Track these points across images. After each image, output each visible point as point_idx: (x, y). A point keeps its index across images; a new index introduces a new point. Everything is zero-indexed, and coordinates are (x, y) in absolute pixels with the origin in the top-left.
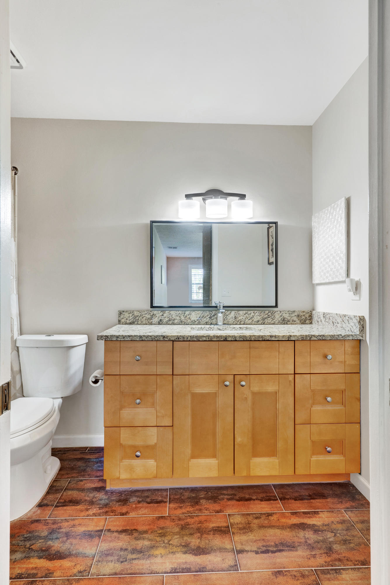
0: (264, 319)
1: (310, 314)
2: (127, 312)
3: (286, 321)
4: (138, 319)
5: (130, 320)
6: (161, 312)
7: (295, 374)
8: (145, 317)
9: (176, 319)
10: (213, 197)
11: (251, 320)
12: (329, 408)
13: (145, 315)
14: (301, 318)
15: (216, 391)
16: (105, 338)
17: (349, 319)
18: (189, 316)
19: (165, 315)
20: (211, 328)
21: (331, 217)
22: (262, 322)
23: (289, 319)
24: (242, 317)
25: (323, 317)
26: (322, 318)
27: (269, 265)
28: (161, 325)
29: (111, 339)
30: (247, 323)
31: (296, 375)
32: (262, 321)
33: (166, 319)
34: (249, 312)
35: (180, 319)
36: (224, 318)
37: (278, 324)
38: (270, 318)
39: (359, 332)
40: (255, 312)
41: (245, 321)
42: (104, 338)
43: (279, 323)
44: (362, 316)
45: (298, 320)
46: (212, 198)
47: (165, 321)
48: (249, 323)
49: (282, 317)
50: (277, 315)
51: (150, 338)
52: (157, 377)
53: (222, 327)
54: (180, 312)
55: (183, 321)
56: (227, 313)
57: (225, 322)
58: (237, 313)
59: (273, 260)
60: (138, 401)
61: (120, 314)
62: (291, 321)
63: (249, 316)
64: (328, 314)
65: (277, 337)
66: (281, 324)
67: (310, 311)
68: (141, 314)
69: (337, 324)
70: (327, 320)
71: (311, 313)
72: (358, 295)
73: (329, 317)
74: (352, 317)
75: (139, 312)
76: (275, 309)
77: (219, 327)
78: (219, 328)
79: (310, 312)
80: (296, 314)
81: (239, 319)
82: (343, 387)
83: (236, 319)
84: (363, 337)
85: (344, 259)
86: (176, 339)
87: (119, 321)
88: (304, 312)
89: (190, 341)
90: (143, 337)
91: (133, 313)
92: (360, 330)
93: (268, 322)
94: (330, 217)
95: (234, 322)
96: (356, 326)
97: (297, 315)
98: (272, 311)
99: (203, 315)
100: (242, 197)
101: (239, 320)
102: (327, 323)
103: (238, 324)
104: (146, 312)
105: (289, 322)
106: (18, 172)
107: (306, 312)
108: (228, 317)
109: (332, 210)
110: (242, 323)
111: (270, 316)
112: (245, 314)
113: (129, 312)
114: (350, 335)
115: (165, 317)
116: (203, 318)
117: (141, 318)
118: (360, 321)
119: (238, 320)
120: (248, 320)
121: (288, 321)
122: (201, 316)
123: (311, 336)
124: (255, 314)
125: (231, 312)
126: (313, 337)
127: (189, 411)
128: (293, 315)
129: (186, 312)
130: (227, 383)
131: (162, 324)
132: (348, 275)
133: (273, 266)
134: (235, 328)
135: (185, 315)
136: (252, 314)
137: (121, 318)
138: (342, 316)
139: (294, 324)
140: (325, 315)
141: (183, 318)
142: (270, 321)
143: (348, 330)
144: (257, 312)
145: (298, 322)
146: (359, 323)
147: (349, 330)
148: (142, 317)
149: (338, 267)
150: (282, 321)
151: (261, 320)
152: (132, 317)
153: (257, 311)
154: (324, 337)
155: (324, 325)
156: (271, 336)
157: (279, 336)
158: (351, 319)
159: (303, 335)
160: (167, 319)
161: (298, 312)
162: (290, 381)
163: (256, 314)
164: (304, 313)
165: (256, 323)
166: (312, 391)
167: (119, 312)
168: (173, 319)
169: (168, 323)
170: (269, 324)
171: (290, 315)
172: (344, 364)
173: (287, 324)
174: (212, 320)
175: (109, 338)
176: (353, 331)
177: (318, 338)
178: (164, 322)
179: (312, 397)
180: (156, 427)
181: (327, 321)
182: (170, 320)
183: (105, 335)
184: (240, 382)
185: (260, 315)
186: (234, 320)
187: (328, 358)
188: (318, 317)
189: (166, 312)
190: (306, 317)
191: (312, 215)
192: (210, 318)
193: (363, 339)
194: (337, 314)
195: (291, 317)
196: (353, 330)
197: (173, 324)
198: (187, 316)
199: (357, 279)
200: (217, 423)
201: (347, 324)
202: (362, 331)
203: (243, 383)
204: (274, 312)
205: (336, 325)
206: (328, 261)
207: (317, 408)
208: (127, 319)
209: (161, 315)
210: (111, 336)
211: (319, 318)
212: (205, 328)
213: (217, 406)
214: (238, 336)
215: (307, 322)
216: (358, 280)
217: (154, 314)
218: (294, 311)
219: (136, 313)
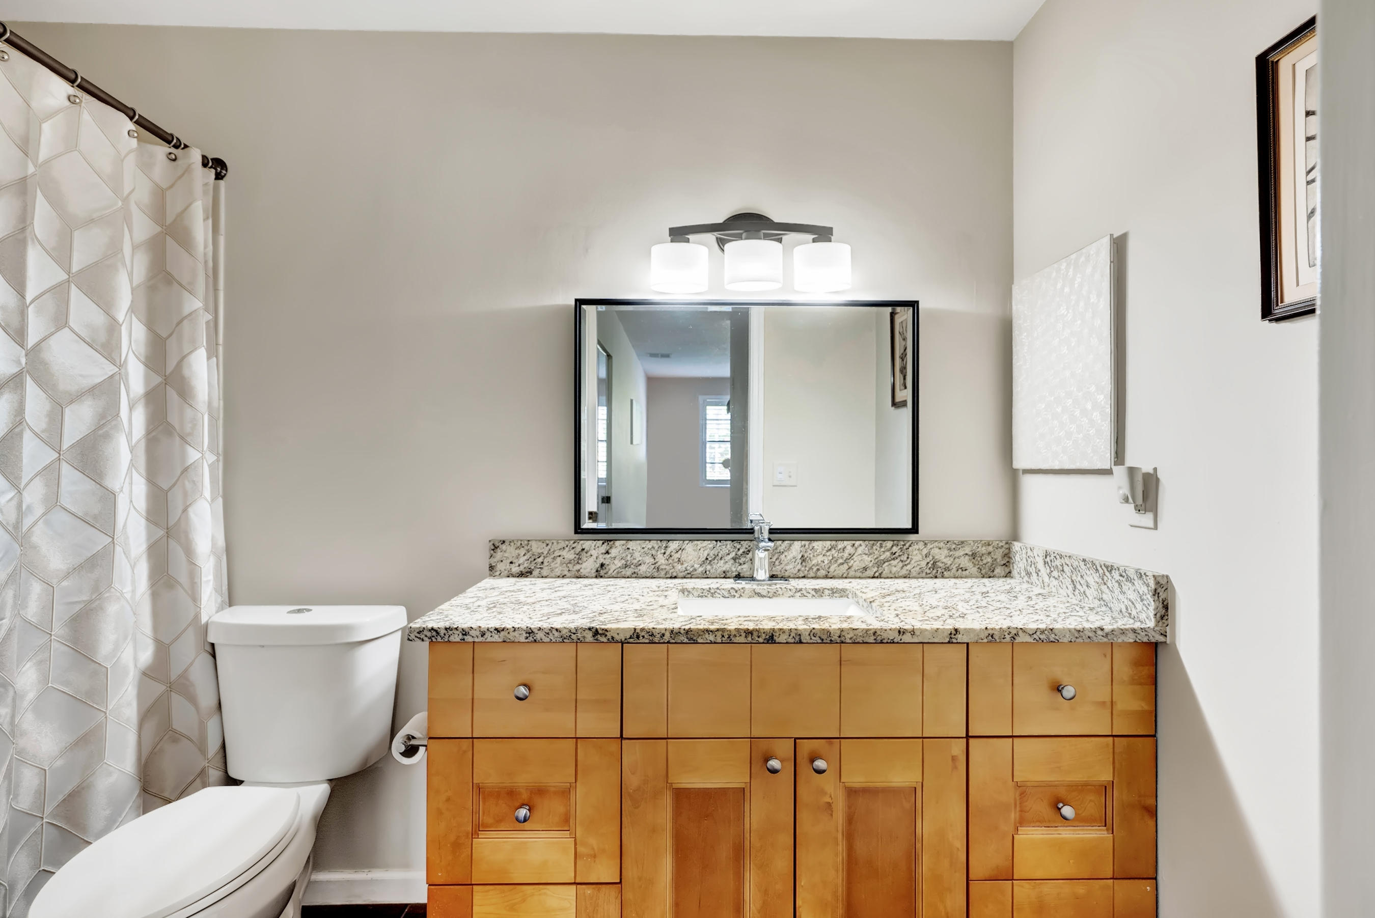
0: (880, 563)
1: (1007, 551)
2: (512, 544)
3: (940, 570)
4: (542, 563)
5: (519, 566)
6: (603, 543)
7: (968, 737)
8: (561, 558)
9: (644, 564)
10: (744, 236)
11: (846, 566)
12: (1066, 834)
13: (561, 553)
14: (982, 560)
15: (742, 786)
16: (429, 634)
17: (1124, 579)
18: (678, 555)
19: (614, 552)
20: (736, 592)
21: (1067, 290)
22: (876, 572)
23: (949, 563)
24: (820, 558)
25: (1045, 562)
26: (1040, 565)
27: (893, 408)
28: (605, 577)
29: (447, 637)
30: (835, 574)
31: (971, 741)
32: (876, 569)
33: (616, 562)
34: (841, 545)
35: (655, 563)
36: (774, 560)
37: (918, 576)
38: (898, 560)
39: (1153, 620)
40: (856, 545)
41: (829, 568)
42: (426, 636)
43: (921, 575)
44: (1163, 576)
45: (974, 567)
46: (739, 237)
47: (613, 567)
48: (841, 576)
49: (931, 557)
50: (915, 553)
51: (556, 634)
52: (576, 743)
53: (765, 587)
54: (653, 543)
55: (661, 567)
56: (780, 548)
57: (777, 570)
58: (807, 546)
59: (906, 394)
60: (522, 812)
61: (493, 550)
62: (955, 569)
63: (840, 555)
64: (1058, 557)
65: (917, 633)
66: (928, 576)
67: (1007, 543)
68: (550, 550)
69: (1085, 587)
70: (1055, 574)
71: (1009, 549)
72: (1150, 516)
73: (1062, 565)
74: (1132, 573)
75: (544, 545)
76: (913, 537)
77: (758, 589)
78: (757, 591)
79: (1007, 546)
80: (968, 550)
81: (813, 562)
82: (1106, 776)
83: (804, 564)
84: (1166, 636)
85: (1108, 410)
86: (630, 638)
87: (491, 568)
88: (989, 545)
89: (668, 642)
90: (536, 631)
91: (529, 547)
92: (1158, 615)
93: (891, 572)
94: (1065, 291)
95: (799, 570)
96: (1145, 602)
97: (971, 553)
98: (902, 543)
99: (715, 552)
100: (823, 234)
101: (814, 565)
102: (1055, 582)
103: (809, 576)
104: (563, 544)
105: (949, 573)
106: (226, 171)
107: (995, 544)
108: (782, 557)
109: (1071, 270)
110: (822, 573)
111: (897, 554)
112: (830, 550)
113: (519, 544)
114: (1126, 630)
115: (615, 558)
116: (716, 561)
117: (550, 560)
118: (1156, 590)
119: (810, 564)
120: (836, 565)
121: (948, 569)
122: (711, 555)
123: (1014, 632)
124: (856, 549)
125: (790, 546)
126: (1020, 633)
127: (666, 842)
128: (961, 552)
129: (670, 544)
130: (774, 763)
131: (606, 575)
132: (1119, 456)
133: (907, 412)
134: (801, 590)
135: (668, 553)
136: (849, 549)
137: (495, 560)
138: (1099, 568)
139: (962, 578)
140: (1048, 559)
141: (661, 560)
142: (898, 568)
143: (1118, 609)
144: (861, 545)
145: (974, 570)
146: (1154, 595)
147: (1124, 610)
148: (553, 556)
149: (1088, 431)
150: (929, 569)
151: (873, 566)
152: (526, 557)
153: (861, 542)
154: (1053, 636)
155: (1046, 584)
156: (902, 630)
157: (922, 631)
158: (1129, 580)
159: (992, 629)
160: (619, 563)
161: (972, 544)
162: (954, 759)
163: (860, 550)
164: (990, 549)
165: (858, 574)
166: (1018, 786)
167: (492, 543)
168: (635, 562)
169: (623, 573)
170: (896, 577)
171: (951, 553)
172: (1110, 711)
173: (943, 577)
174: (741, 564)
175: (442, 635)
176: (1136, 615)
177: (1035, 636)
178: (612, 571)
179: (1018, 802)
180: (574, 887)
181: (1056, 576)
182: (626, 566)
183: (430, 626)
184: (812, 761)
185: (871, 551)
186: (799, 567)
187: (1065, 693)
188: (1029, 562)
189: (618, 543)
190: (996, 559)
191: (1013, 284)
192: (734, 559)
193: (1166, 642)
194: (1084, 560)
195: (954, 559)
196: (1134, 613)
197: (636, 576)
198: (672, 554)
199: (1147, 468)
200: (747, 875)
201: (1116, 593)
202: (1162, 617)
203: (820, 764)
204: (907, 545)
205: (1082, 590)
206: (1059, 410)
207: (1031, 835)
208: (511, 563)
209: (604, 551)
210: (446, 629)
211: (1033, 564)
212: (718, 591)
213: (747, 826)
214: (805, 630)
215: (999, 570)
216: (1151, 471)
217: (583, 549)
218: (962, 542)
219: (536, 548)
